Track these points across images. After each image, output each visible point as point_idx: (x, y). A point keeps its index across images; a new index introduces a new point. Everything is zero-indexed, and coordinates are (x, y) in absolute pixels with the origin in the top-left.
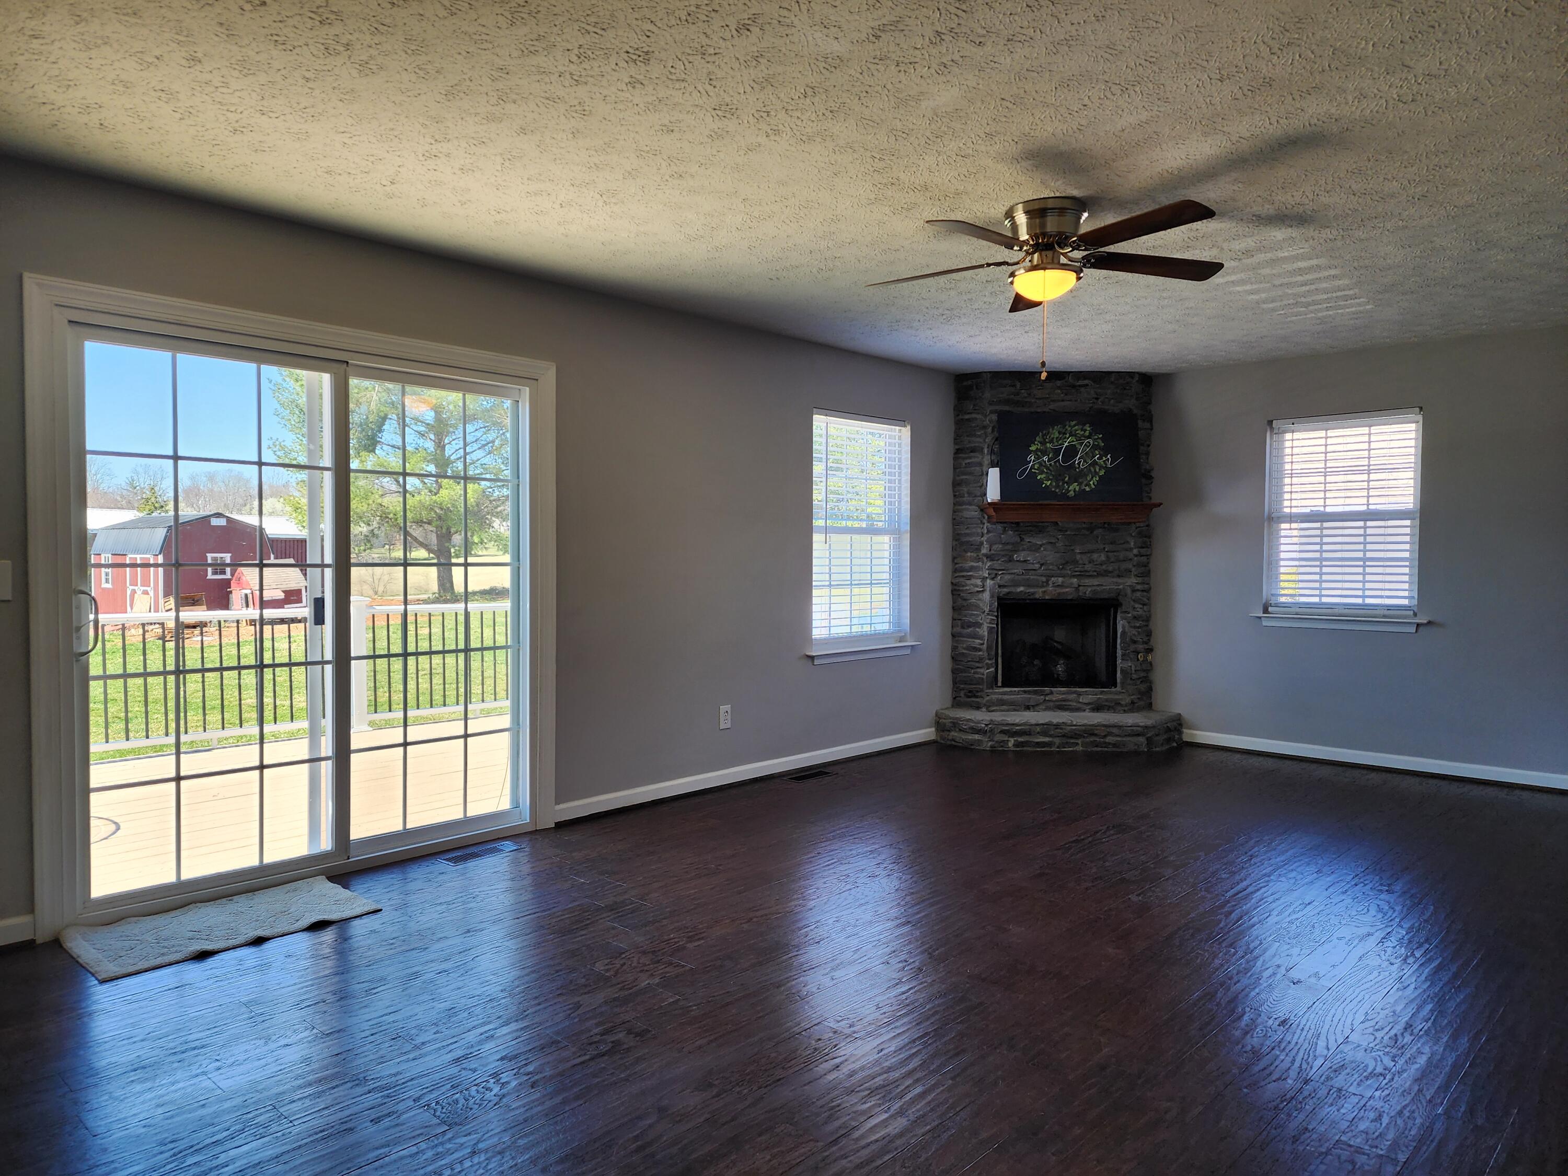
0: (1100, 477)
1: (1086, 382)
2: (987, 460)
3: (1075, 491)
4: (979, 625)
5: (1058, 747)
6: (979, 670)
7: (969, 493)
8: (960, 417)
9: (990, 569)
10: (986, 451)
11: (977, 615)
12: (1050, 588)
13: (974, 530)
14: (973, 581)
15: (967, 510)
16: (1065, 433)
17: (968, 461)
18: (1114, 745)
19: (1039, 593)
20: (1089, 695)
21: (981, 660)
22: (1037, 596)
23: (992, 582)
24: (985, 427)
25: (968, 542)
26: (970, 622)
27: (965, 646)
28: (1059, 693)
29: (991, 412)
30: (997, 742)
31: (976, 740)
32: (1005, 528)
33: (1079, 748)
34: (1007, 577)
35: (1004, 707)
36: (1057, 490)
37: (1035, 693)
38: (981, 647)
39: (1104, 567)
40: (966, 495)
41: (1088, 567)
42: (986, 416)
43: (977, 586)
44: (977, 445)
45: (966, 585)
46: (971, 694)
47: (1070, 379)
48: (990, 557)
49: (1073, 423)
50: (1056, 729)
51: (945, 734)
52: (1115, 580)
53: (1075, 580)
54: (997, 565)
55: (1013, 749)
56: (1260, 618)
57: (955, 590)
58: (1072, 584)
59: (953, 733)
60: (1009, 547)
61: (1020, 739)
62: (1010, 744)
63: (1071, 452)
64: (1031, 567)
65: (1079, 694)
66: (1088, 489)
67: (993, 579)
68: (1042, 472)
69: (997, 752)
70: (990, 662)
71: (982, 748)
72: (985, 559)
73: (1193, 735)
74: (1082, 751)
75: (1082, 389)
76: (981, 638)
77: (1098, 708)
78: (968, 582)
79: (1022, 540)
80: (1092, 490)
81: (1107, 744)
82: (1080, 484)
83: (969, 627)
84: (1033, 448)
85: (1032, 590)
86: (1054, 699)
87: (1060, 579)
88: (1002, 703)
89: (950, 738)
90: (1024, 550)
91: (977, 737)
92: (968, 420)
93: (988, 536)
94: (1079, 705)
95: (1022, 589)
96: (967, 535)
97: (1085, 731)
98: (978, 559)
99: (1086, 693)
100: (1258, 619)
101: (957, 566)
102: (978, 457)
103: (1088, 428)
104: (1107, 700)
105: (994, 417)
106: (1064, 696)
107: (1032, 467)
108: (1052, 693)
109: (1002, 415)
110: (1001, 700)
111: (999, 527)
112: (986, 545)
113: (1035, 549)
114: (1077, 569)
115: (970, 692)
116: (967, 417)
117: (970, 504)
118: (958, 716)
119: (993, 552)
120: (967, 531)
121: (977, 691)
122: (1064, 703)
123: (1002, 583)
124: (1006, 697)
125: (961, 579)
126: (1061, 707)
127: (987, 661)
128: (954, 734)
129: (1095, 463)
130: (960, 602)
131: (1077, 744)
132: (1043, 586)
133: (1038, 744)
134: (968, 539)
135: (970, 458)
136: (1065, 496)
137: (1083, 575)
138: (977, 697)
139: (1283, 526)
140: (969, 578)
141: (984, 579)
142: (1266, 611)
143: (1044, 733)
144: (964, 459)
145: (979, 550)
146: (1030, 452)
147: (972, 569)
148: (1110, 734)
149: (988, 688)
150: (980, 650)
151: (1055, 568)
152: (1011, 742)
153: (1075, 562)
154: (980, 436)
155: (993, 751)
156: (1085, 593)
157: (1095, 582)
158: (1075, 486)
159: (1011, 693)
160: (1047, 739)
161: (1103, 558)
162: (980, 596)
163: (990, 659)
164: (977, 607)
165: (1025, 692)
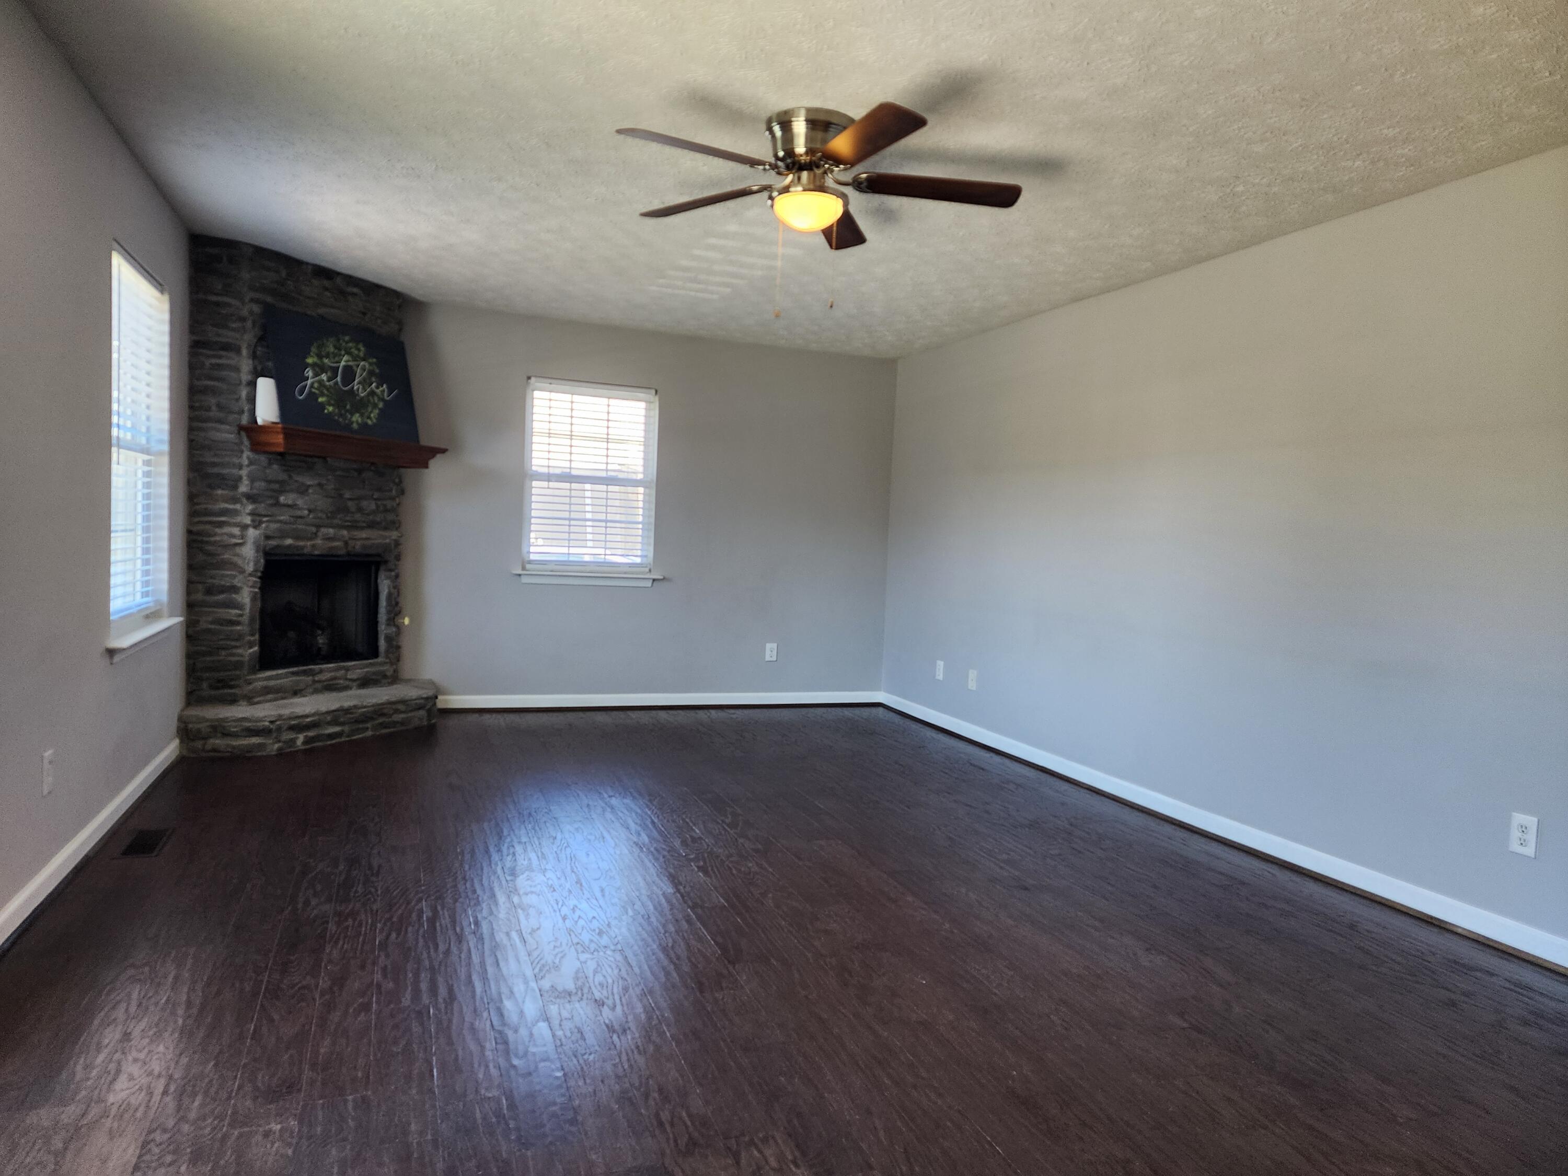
0: (380, 409)
1: (355, 290)
2: (246, 365)
3: (357, 422)
4: (235, 589)
5: (348, 736)
6: (234, 651)
7: (220, 407)
8: (201, 296)
9: (252, 514)
10: (244, 352)
11: (234, 577)
12: (319, 541)
13: (227, 459)
14: (226, 530)
15: (218, 430)
16: (340, 350)
17: (214, 361)
18: (402, 723)
19: (307, 546)
20: (357, 669)
21: (240, 637)
22: (306, 551)
23: (257, 532)
24: (243, 319)
25: (218, 475)
26: (223, 586)
27: (210, 619)
28: (328, 671)
29: (252, 300)
30: (284, 742)
31: (254, 744)
32: (270, 460)
33: (369, 733)
34: (274, 526)
35: (270, 696)
36: (341, 420)
37: (305, 673)
38: (240, 619)
39: (371, 517)
40: (214, 408)
41: (358, 516)
42: (243, 303)
43: (233, 536)
44: (230, 340)
45: (215, 535)
46: (223, 683)
47: (338, 280)
48: (251, 498)
49: (347, 338)
50: (346, 714)
51: (199, 744)
52: (381, 533)
53: (345, 532)
54: (261, 508)
55: (303, 747)
56: (520, 575)
57: (195, 541)
58: (343, 536)
59: (212, 741)
60: (276, 486)
61: (311, 734)
62: (299, 742)
63: (349, 374)
64: (299, 513)
65: (347, 669)
66: (369, 422)
67: (255, 527)
68: (322, 395)
69: (286, 756)
70: (252, 638)
71: (264, 754)
72: (244, 501)
73: (446, 701)
74: (372, 736)
75: (350, 299)
76: (239, 606)
77: (365, 682)
78: (218, 530)
79: (290, 477)
80: (375, 425)
81: (395, 724)
82: (362, 415)
83: (222, 592)
84: (310, 360)
85: (301, 543)
86: (324, 678)
87: (331, 531)
88: (267, 691)
89: (208, 747)
90: (292, 491)
91: (255, 740)
92: (217, 304)
93: (249, 469)
94: (347, 683)
95: (289, 541)
96: (214, 465)
97: (375, 712)
98: (235, 500)
99: (355, 668)
100: (518, 577)
101: (198, 507)
102: (233, 359)
103: (361, 347)
104: (374, 673)
105: (256, 308)
106: (333, 674)
107: (312, 386)
108: (321, 671)
109: (268, 310)
110: (266, 687)
111: (263, 458)
112: (246, 481)
113: (303, 490)
114: (348, 518)
115: (219, 681)
116: (214, 298)
117: (220, 421)
118: (221, 716)
119: (255, 491)
120: (216, 460)
121: (232, 680)
122: (331, 682)
123: (269, 533)
124: (272, 683)
125: (208, 527)
126: (330, 687)
127: (249, 638)
128: (218, 742)
129: (372, 393)
130: (201, 557)
131: (367, 728)
132: (311, 539)
133: (331, 736)
134: (216, 470)
135: (220, 357)
136: (348, 426)
137: (354, 526)
138: (231, 687)
139: (535, 483)
140: (221, 524)
141: (245, 527)
142: (524, 568)
143: (335, 722)
144: (209, 357)
145: (235, 487)
146: (307, 365)
147: (224, 512)
148: (397, 711)
149: (250, 673)
150: (238, 623)
151: (324, 516)
152: (301, 738)
153: (346, 510)
154: (234, 330)
155: (280, 754)
156: (354, 548)
157: (364, 534)
158: (356, 418)
159: (277, 677)
160: (337, 729)
161: (373, 507)
162: (238, 550)
163: (252, 635)
164: (234, 566)
165: (293, 673)
